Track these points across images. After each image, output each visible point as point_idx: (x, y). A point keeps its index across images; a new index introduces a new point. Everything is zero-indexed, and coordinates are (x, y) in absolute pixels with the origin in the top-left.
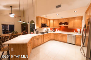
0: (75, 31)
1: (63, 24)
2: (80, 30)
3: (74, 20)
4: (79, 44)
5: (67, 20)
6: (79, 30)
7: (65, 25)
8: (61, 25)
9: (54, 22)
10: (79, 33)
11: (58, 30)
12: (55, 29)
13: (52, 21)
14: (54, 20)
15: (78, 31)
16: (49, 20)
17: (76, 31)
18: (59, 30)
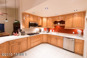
0: (74, 33)
1: (59, 23)
2: (81, 31)
3: (73, 17)
4: (80, 53)
5: (63, 17)
6: (79, 31)
7: (61, 25)
8: (56, 25)
9: (48, 21)
10: (79, 35)
11: (52, 31)
12: (49, 30)
13: (45, 20)
14: (47, 18)
15: (78, 33)
16: (42, 18)
17: (76, 33)
18: (54, 31)
